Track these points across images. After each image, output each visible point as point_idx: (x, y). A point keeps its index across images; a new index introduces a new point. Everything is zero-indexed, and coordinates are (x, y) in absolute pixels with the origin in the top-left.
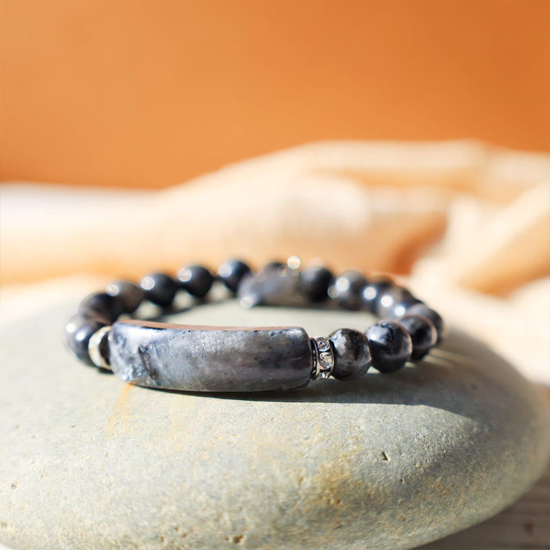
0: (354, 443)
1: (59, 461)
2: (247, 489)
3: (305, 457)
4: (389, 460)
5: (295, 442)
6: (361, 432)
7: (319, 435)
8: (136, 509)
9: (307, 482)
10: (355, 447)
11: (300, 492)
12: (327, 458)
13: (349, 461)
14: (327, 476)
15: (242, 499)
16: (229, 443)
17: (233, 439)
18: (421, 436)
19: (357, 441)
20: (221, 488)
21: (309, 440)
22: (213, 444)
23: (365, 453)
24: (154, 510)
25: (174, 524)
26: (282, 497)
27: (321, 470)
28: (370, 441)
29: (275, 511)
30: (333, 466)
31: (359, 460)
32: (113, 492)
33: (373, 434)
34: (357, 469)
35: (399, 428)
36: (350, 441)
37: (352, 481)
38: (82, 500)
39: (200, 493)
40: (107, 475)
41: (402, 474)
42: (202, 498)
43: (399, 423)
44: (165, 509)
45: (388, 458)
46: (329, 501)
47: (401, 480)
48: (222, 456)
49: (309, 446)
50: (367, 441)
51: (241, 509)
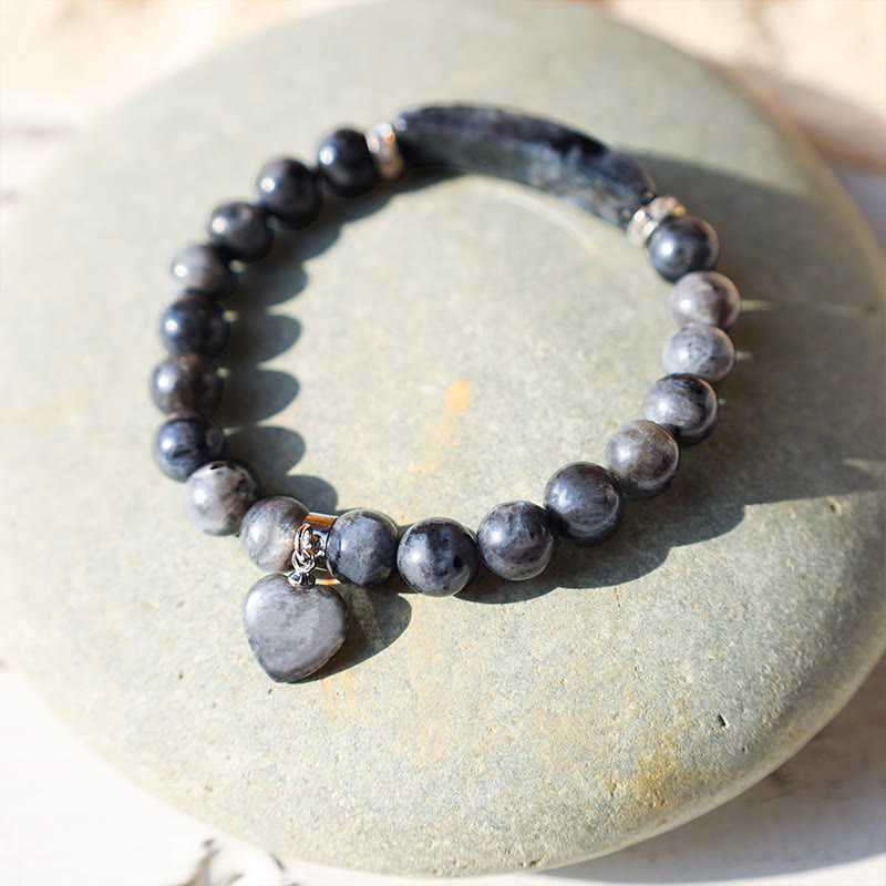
0: (680, 713)
1: (267, 762)
2: (542, 812)
3: (615, 750)
4: (728, 725)
5: (600, 726)
6: (688, 688)
7: (632, 707)
8: (395, 843)
9: (622, 789)
10: (681, 718)
11: (614, 804)
12: (645, 747)
13: (675, 745)
14: (648, 774)
15: (537, 825)
16: (510, 739)
17: (513, 731)
18: (768, 671)
19: (685, 708)
20: (509, 816)
21: (618, 719)
22: (487, 743)
23: (695, 725)
24: (421, 845)
25: (451, 859)
26: (590, 815)
27: (639, 768)
28: (702, 702)
29: (581, 831)
30: (655, 758)
31: (688, 738)
32: (358, 820)
33: (704, 689)
34: (684, 754)
35: (739, 664)
36: (675, 709)
37: (679, 774)
38: (315, 826)
39: (481, 824)
40: (345, 794)
41: (744, 740)
42: (485, 830)
43: (738, 655)
44: (435, 844)
45: (726, 722)
46: (651, 805)
47: (744, 749)
48: (502, 764)
49: (620, 730)
50: (697, 703)
51: (537, 837)
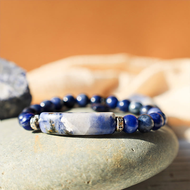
0: (122, 147)
1: (19, 163)
2: (90, 165)
3: (107, 152)
4: (134, 151)
5: (103, 148)
6: (124, 143)
7: (110, 145)
8: (51, 176)
9: (110, 160)
10: (123, 148)
11: (108, 164)
12: (114, 152)
13: (122, 152)
14: (116, 158)
15: (88, 168)
16: (80, 150)
18: (143, 143)
20: (81, 165)
21: (107, 147)
22: (75, 151)
23: (126, 149)
24: (58, 175)
25: (66, 179)
26: (102, 166)
27: (113, 156)
28: (127, 145)
29: (101, 171)
30: (117, 154)
31: (125, 152)
32: (42, 171)
33: (127, 143)
34: (125, 155)
36: (121, 146)
37: (124, 159)
39: (73, 168)
40: (39, 166)
41: (139, 155)
42: (75, 169)
44: (62, 175)
46: (118, 166)
47: (139, 157)
48: (79, 155)
49: (108, 149)
50: (126, 145)
51: (89, 172)
